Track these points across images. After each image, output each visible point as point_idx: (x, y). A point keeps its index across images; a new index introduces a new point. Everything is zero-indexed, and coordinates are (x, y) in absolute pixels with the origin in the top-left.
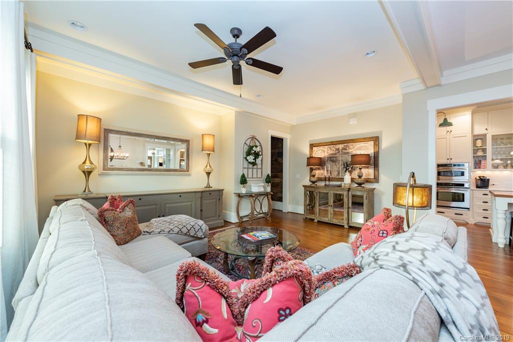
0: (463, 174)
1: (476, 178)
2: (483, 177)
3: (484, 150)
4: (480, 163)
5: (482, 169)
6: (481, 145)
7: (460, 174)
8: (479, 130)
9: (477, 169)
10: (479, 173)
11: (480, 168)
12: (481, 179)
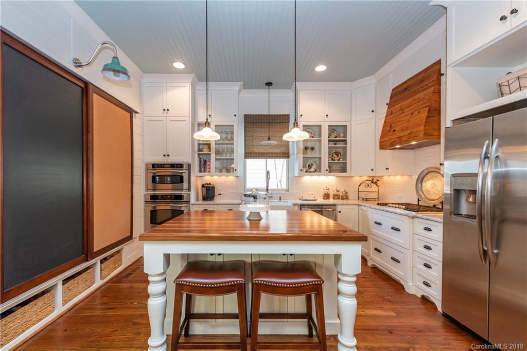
0: (181, 180)
2: (209, 184)
4: (206, 165)
9: (203, 173)
11: (206, 172)
12: (206, 188)
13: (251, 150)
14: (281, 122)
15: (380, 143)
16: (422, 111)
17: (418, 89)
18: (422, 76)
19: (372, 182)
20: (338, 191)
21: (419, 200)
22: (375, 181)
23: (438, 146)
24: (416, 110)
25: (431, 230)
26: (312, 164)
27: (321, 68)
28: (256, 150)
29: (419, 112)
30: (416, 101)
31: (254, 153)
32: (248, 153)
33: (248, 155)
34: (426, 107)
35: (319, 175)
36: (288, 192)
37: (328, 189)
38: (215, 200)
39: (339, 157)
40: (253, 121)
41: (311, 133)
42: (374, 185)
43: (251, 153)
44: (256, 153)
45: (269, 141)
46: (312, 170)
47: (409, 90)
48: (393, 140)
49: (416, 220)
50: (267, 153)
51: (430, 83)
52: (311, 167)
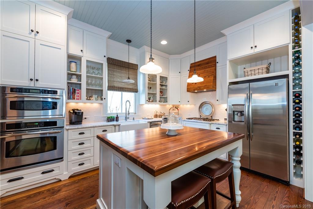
0: (54, 106)
1: (69, 112)
2: (77, 110)
3: (79, 77)
4: (75, 93)
5: (75, 101)
6: (75, 71)
7: (51, 105)
8: (75, 50)
9: (71, 100)
10: (73, 105)
11: (74, 99)
12: (76, 113)
13: (112, 85)
14: (132, 68)
15: (187, 88)
16: (210, 76)
17: (206, 66)
18: (207, 61)
19: (176, 108)
20: (161, 113)
21: (200, 116)
22: (177, 107)
23: (215, 92)
24: (208, 76)
25: (220, 129)
26: (150, 97)
27: (164, 42)
28: (116, 85)
29: (209, 77)
30: (206, 72)
31: (115, 87)
32: (111, 86)
33: (111, 88)
34: (212, 75)
35: (156, 104)
36: (135, 115)
37: (157, 112)
38: (82, 124)
39: (162, 94)
40: (114, 64)
41: (150, 79)
42: (176, 109)
43: (113, 87)
44: (117, 87)
45: (129, 80)
46: (151, 101)
47: (201, 66)
48: (195, 88)
49: (212, 125)
50: (124, 88)
51: (212, 65)
52: (150, 99)
